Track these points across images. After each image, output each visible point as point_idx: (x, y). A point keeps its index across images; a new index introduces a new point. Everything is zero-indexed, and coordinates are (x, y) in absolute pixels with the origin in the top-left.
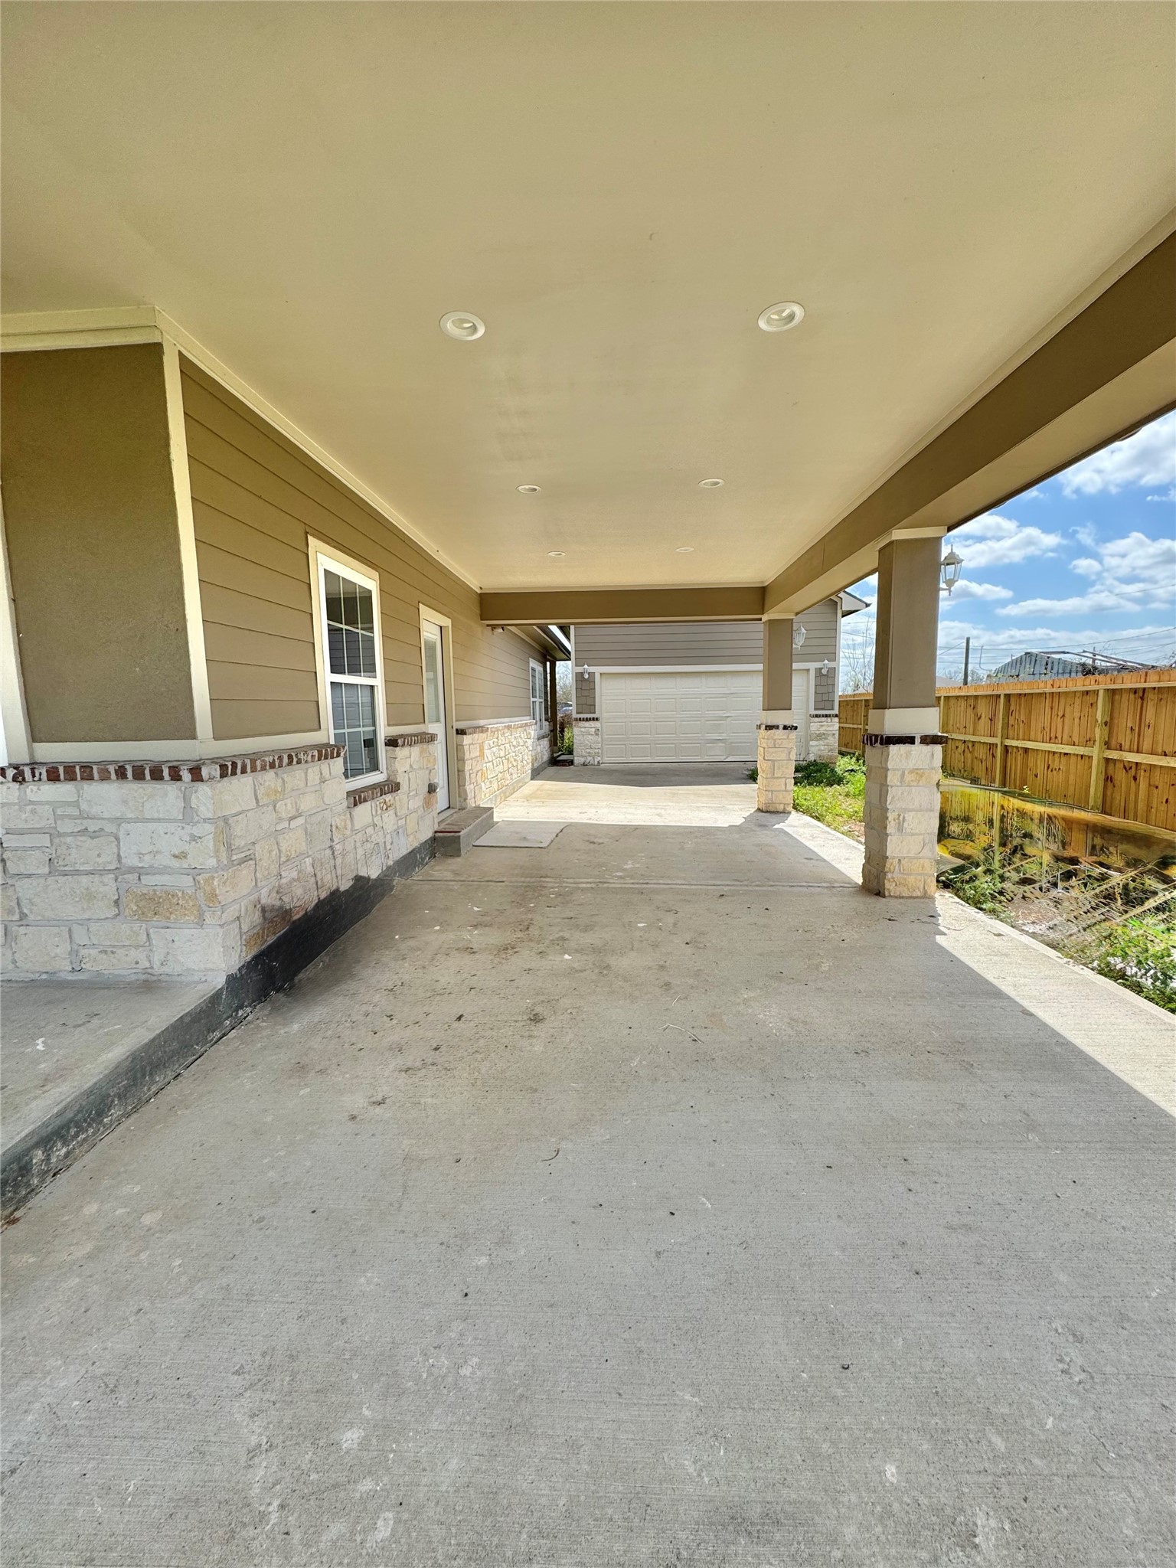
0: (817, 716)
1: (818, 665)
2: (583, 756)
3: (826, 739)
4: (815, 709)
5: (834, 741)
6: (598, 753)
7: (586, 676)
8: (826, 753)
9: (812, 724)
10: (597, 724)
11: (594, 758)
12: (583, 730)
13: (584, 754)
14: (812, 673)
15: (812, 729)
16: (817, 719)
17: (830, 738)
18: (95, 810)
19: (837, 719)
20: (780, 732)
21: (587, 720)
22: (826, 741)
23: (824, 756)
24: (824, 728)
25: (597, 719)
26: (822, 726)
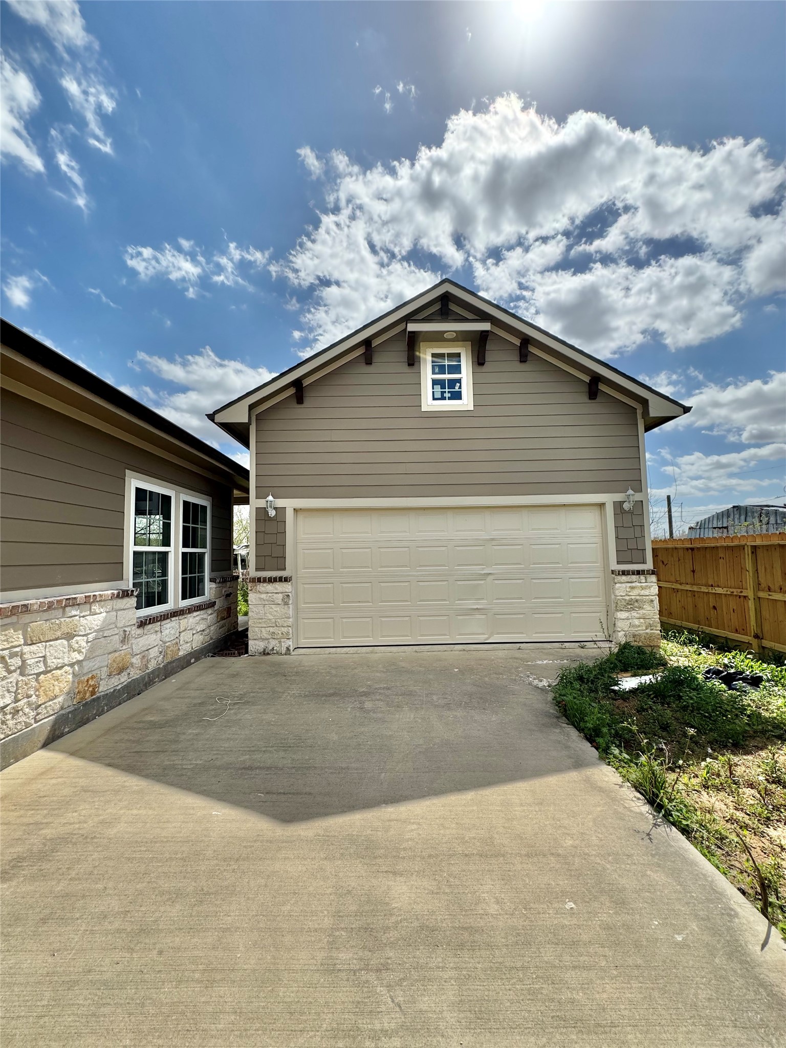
0: (624, 573)
1: (619, 497)
2: (263, 640)
3: (640, 608)
4: (618, 563)
5: (652, 611)
6: (288, 633)
7: (272, 513)
8: (642, 631)
9: (618, 585)
10: (286, 587)
11: (280, 642)
12: (263, 596)
13: (265, 635)
14: (610, 510)
15: (617, 593)
16: (624, 578)
17: (647, 607)
19: (652, 579)
21: (271, 580)
22: (641, 612)
23: (640, 635)
24: (635, 592)
25: (286, 580)
26: (632, 588)
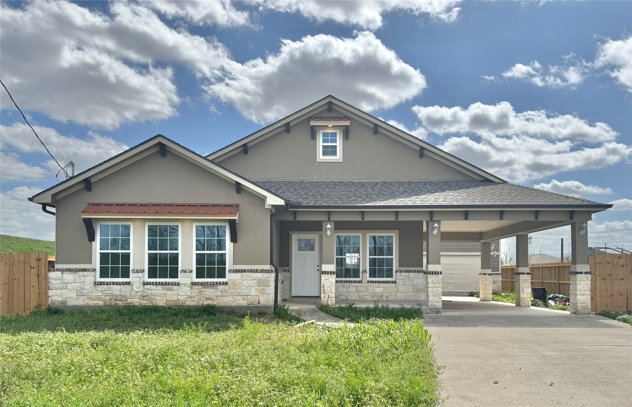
3: (496, 283)
5: (500, 284)
16: (493, 275)
18: (411, 277)
19: (500, 276)
20: (487, 276)
26: (494, 278)
